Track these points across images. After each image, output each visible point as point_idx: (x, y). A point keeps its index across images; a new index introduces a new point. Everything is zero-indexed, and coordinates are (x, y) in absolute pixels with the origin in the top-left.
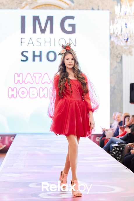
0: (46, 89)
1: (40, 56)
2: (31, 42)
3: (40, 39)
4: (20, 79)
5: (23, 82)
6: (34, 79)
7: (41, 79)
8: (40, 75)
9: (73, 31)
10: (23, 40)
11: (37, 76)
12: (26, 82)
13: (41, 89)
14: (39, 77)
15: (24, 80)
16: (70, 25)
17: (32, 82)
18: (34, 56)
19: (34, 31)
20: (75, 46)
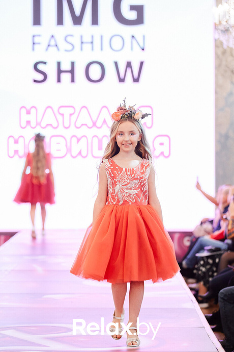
0: (84, 139)
1: (72, 72)
2: (53, 43)
3: (72, 36)
4: (32, 118)
5: (38, 124)
6: (60, 118)
7: (74, 118)
8: (71, 110)
9: (140, 20)
10: (37, 40)
11: (67, 112)
12: (43, 125)
13: (74, 140)
14: (71, 115)
15: (39, 120)
16: (133, 8)
17: (55, 125)
18: (60, 72)
19: (60, 21)
20: (143, 50)
